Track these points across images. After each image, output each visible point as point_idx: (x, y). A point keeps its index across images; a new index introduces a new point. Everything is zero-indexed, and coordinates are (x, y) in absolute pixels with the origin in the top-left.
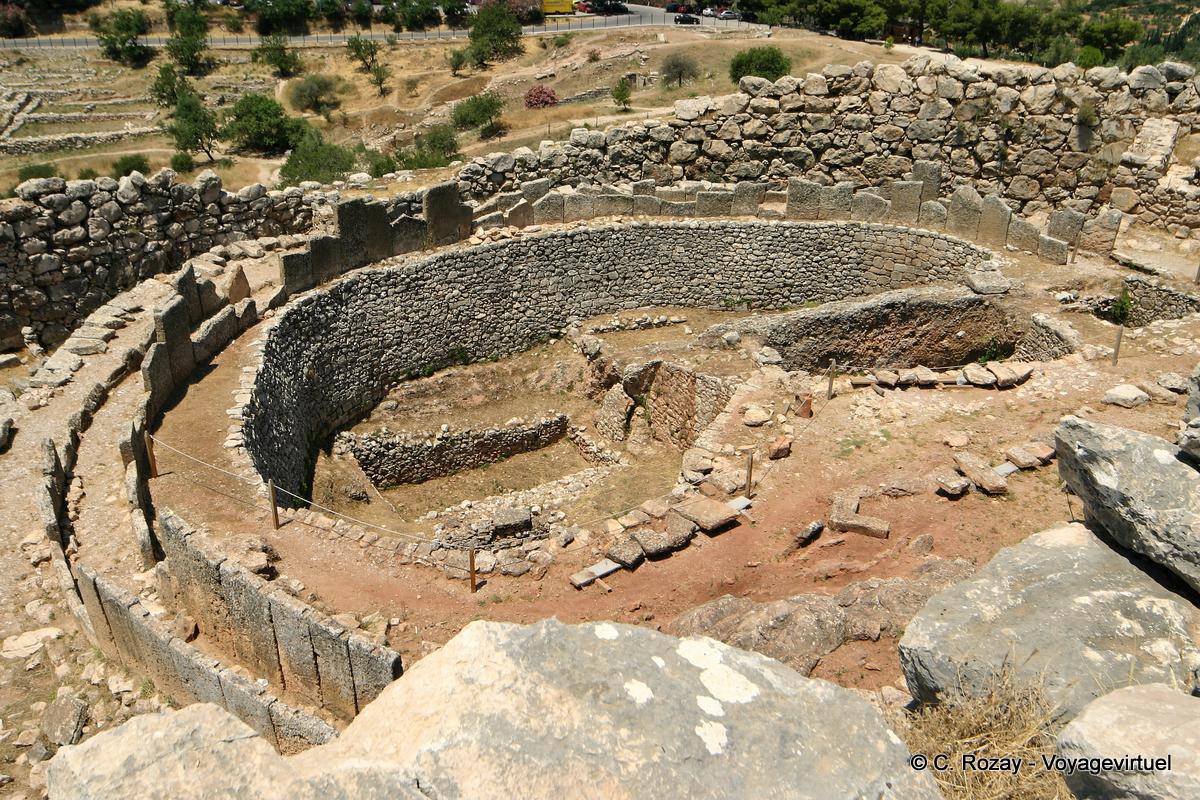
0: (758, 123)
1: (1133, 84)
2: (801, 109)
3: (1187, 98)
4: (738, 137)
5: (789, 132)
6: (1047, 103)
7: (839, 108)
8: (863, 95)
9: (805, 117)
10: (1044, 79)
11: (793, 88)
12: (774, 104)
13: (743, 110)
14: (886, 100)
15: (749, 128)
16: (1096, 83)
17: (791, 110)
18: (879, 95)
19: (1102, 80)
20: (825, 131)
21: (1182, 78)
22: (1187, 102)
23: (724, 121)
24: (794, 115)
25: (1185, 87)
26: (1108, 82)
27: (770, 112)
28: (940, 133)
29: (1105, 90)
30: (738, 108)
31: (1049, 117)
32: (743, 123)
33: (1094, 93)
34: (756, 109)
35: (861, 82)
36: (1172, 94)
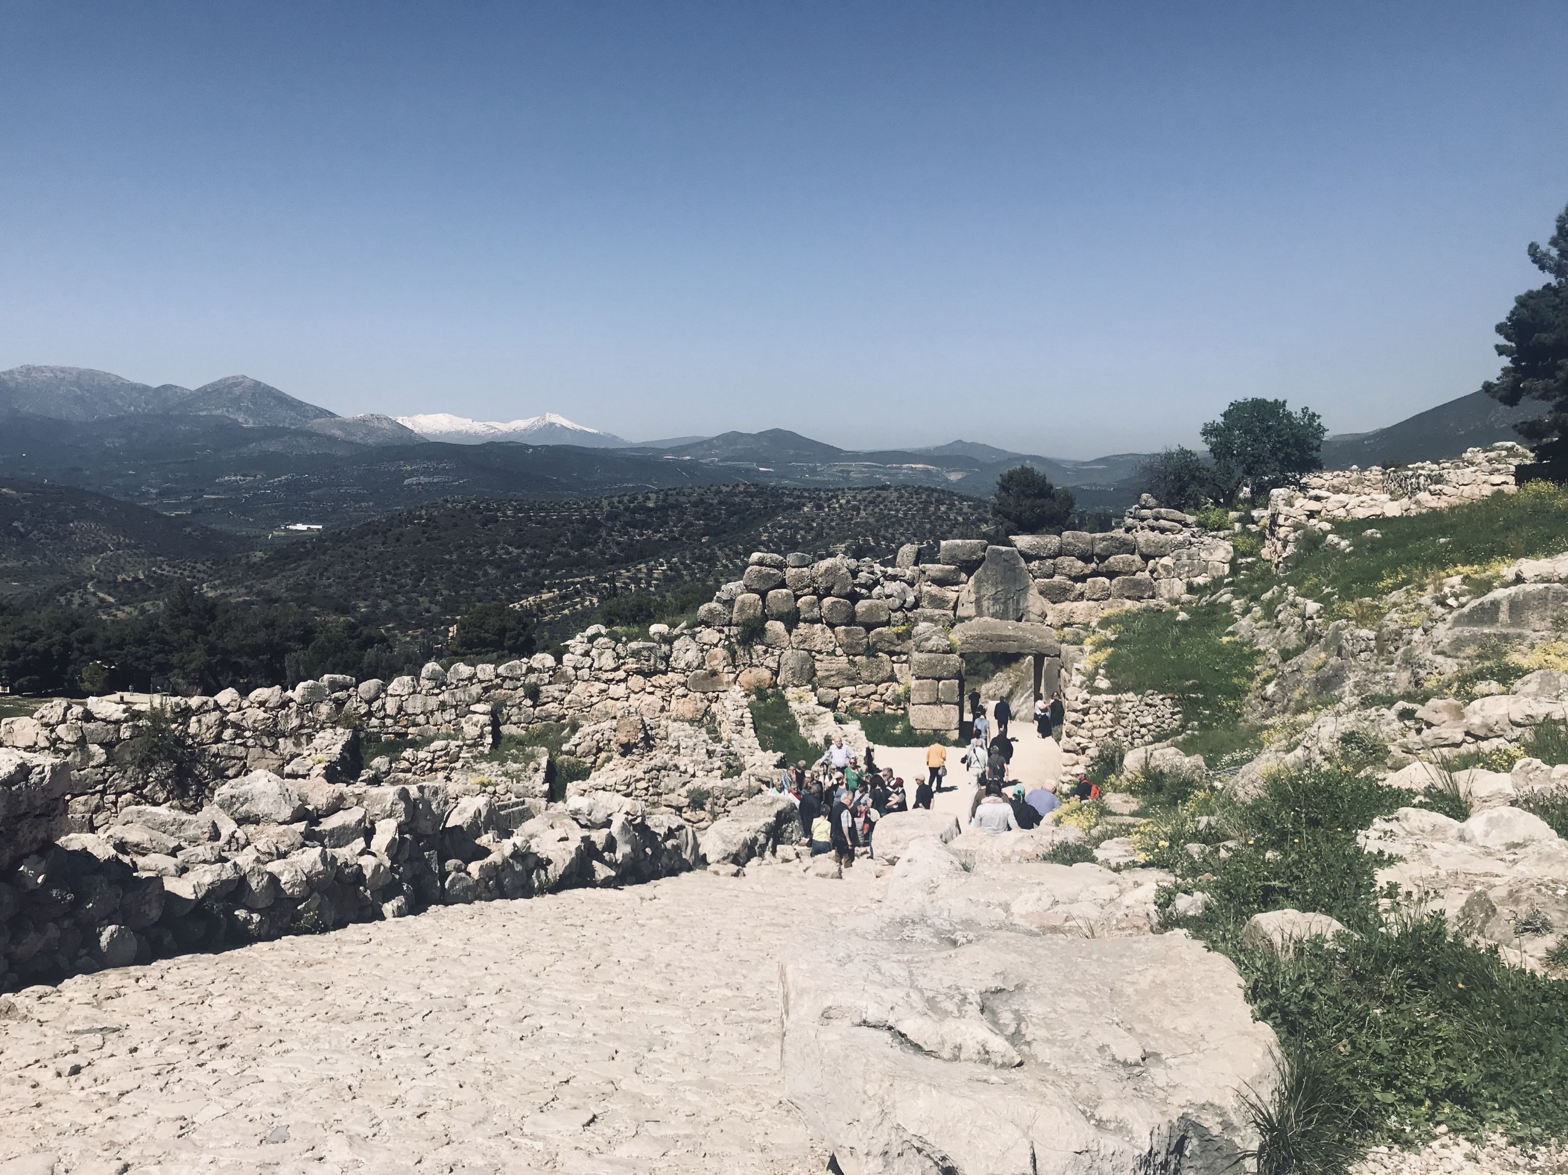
1: (299, 700)
3: (355, 706)
6: (214, 730)
10: (206, 708)
16: (262, 704)
19: (266, 702)
21: (345, 687)
22: (356, 709)
25: (350, 696)
26: (274, 702)
28: (98, 782)
29: (272, 709)
31: (220, 745)
33: (261, 714)
36: (339, 704)
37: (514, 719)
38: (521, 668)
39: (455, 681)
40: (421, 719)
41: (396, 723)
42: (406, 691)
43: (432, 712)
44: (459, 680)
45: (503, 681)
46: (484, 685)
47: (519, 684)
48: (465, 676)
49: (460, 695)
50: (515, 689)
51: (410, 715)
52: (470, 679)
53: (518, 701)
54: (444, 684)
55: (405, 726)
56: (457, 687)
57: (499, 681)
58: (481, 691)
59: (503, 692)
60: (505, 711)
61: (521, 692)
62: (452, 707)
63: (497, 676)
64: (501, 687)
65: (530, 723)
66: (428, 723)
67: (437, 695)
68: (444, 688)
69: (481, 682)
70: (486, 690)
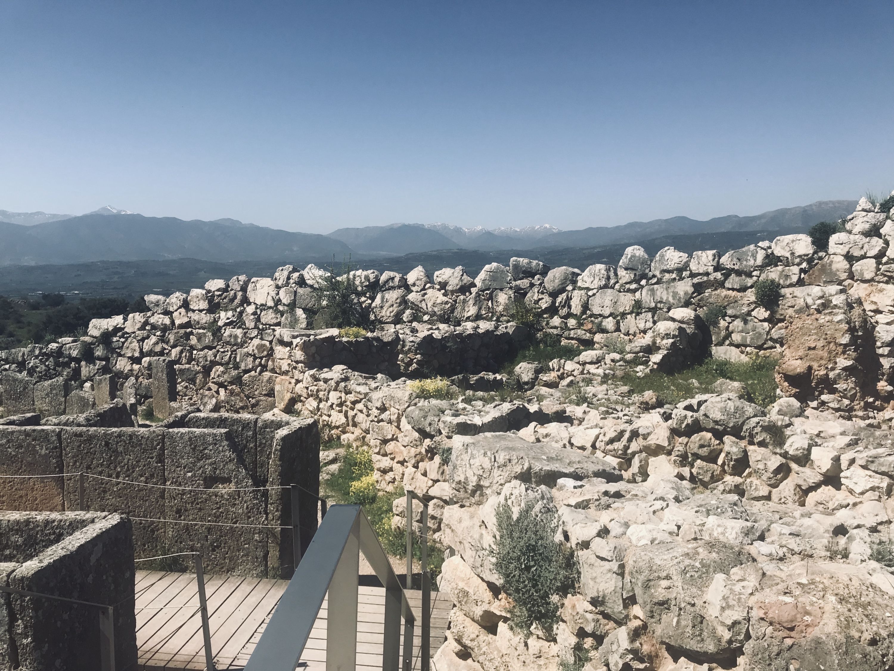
0: (153, 339)
1: (480, 285)
2: (188, 325)
3: (535, 298)
4: (137, 354)
5: (179, 349)
6: (395, 309)
7: (220, 323)
8: (238, 310)
9: (191, 333)
10: (391, 284)
11: (179, 304)
12: (167, 321)
13: (142, 328)
14: (254, 313)
15: (147, 346)
16: (443, 286)
17: (181, 326)
18: (250, 309)
19: (447, 283)
20: (210, 348)
21: (529, 273)
22: (537, 302)
23: (127, 339)
24: (182, 331)
25: (532, 285)
26: (454, 283)
27: (165, 329)
29: (453, 292)
30: (139, 325)
32: (143, 340)
33: (440, 297)
34: (154, 327)
35: (235, 297)
36: (520, 293)
37: (736, 337)
38: (754, 257)
39: (657, 273)
40: (609, 324)
41: (580, 325)
42: (596, 284)
43: (623, 315)
44: (664, 271)
45: (727, 276)
46: (696, 280)
47: (750, 282)
48: (671, 265)
49: (661, 293)
50: (743, 289)
51: (596, 316)
52: (680, 271)
53: (745, 309)
54: (644, 276)
55: (590, 331)
56: (658, 282)
57: (719, 275)
58: (691, 290)
59: (724, 292)
60: (723, 324)
61: (751, 296)
62: (650, 310)
63: (717, 268)
64: (721, 285)
65: (760, 347)
66: (618, 329)
67: (634, 291)
68: (643, 282)
69: (693, 275)
70: (699, 288)
